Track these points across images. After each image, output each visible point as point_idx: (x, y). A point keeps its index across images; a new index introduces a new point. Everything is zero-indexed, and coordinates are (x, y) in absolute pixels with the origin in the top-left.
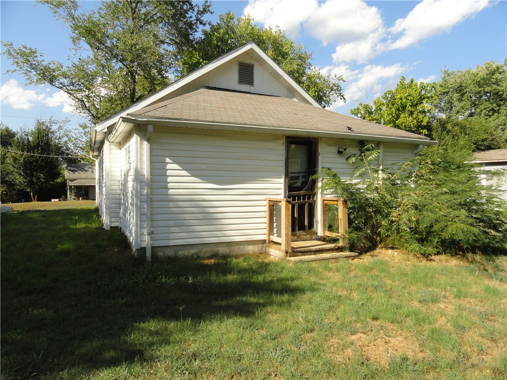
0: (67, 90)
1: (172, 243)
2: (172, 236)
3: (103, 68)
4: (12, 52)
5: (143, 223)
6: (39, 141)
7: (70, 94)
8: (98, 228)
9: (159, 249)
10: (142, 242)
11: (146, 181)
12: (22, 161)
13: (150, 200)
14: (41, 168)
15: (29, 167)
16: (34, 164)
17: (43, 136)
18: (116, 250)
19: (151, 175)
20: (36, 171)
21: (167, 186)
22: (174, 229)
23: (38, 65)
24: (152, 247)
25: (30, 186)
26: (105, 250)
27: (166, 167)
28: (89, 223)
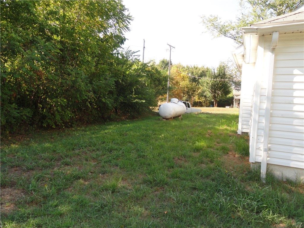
0: (233, 38)
1: (293, 164)
2: (293, 157)
3: (259, 17)
4: (205, 21)
5: (259, 137)
6: (220, 73)
7: (235, 40)
8: (233, 131)
9: (277, 167)
10: (257, 157)
11: (266, 95)
12: (210, 84)
13: (270, 116)
14: (220, 88)
15: (214, 88)
16: (216, 86)
17: (222, 70)
18: (237, 156)
19: (273, 89)
20: (217, 90)
21: (293, 101)
22: (296, 150)
23: (218, 25)
24: (268, 164)
25: (214, 99)
26: (228, 153)
27: (293, 79)
28: (228, 126)
